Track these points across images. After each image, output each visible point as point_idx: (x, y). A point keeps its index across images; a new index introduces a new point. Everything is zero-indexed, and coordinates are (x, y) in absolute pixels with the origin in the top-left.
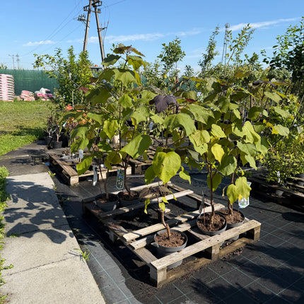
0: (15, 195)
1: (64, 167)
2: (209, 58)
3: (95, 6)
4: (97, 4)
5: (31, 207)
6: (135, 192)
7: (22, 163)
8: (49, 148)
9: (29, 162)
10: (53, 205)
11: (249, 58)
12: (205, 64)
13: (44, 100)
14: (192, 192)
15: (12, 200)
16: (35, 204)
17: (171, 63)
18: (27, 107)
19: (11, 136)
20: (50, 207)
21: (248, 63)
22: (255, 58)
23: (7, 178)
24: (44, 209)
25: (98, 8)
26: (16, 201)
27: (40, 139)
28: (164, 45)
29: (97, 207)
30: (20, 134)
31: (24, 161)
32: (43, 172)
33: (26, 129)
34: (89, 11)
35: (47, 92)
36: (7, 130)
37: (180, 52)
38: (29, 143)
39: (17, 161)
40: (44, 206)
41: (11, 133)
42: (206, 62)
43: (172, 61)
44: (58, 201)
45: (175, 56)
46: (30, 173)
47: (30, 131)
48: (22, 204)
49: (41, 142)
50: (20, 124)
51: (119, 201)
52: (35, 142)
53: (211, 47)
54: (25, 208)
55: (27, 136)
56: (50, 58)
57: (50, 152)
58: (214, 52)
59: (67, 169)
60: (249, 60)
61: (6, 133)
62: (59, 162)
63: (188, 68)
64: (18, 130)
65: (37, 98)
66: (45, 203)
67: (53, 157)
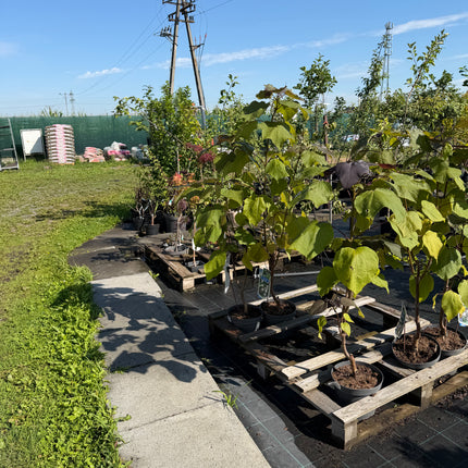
0: (109, 308)
1: (171, 264)
2: (373, 83)
3: (184, 13)
4: (188, 10)
5: (135, 326)
6: (285, 301)
7: (109, 259)
8: (141, 235)
9: (118, 257)
10: (167, 323)
11: (436, 80)
12: (367, 93)
13: (118, 159)
14: (373, 300)
15: (106, 317)
16: (141, 321)
17: (314, 95)
18: (95, 171)
19: (82, 218)
20: (163, 326)
21: (434, 88)
22: (446, 78)
23: (93, 282)
24: (155, 328)
25: (189, 15)
26: (112, 318)
27: (125, 221)
28: (303, 69)
29: (232, 326)
30: (94, 214)
31: (110, 257)
32: (141, 271)
33: (102, 206)
34: (177, 21)
35: (122, 148)
36: (73, 209)
37: (329, 78)
38: (111, 228)
39: (101, 257)
40: (155, 325)
41: (80, 213)
42: (367, 90)
43: (315, 92)
44: (172, 316)
45: (321, 85)
46: (122, 274)
47: (108, 210)
48: (121, 322)
49: (128, 225)
50: (90, 198)
51: (264, 315)
52: (119, 225)
53: (375, 66)
54: (127, 329)
55: (107, 217)
56: (137, 102)
57: (145, 241)
58: (380, 73)
59: (177, 267)
60: (436, 84)
61: (73, 213)
62: (161, 256)
63: (340, 102)
64: (90, 208)
65: (108, 158)
66: (154, 320)
67: (151, 248)
